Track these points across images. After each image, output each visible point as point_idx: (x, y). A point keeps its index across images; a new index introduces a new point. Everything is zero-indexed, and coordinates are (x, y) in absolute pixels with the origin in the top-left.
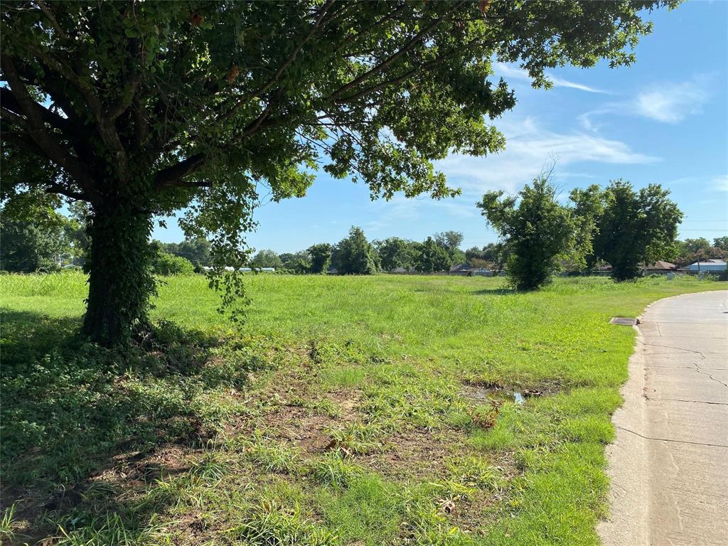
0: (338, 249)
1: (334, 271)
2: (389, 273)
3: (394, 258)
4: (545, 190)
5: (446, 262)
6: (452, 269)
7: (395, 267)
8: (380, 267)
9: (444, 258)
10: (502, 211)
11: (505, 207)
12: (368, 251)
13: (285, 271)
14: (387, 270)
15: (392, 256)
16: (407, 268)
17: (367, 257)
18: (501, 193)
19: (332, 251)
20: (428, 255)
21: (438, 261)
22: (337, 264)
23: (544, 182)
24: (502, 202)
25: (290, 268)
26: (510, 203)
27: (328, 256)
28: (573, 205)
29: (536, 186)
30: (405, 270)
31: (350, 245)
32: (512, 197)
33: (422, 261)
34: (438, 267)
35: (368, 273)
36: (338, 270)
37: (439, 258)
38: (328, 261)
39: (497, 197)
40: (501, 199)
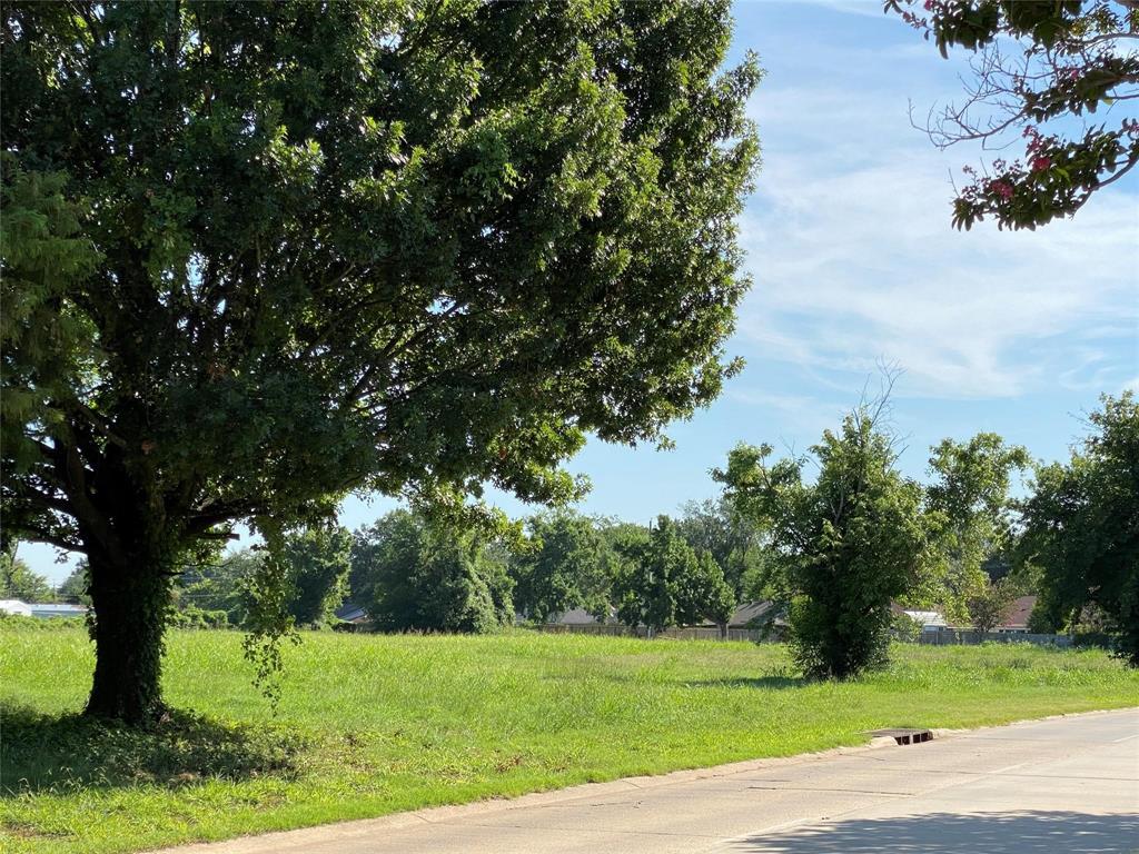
0: (374, 542)
1: (360, 616)
2: (540, 629)
3: (557, 579)
4: (870, 445)
5: (716, 595)
6: (735, 617)
7: (561, 609)
8: (510, 607)
9: (709, 584)
10: (770, 493)
11: (775, 483)
12: (472, 555)
13: (194, 618)
14: (532, 616)
15: (550, 573)
16: (599, 613)
17: (466, 575)
18: (766, 450)
19: (355, 549)
20: (659, 574)
21: (691, 592)
22: (368, 596)
23: (867, 424)
24: (769, 469)
25: (213, 607)
26: (788, 474)
27: (341, 570)
28: (937, 480)
29: (850, 434)
30: (591, 619)
31: (414, 535)
32: (792, 460)
33: (640, 590)
34: (689, 608)
35: (468, 626)
36: (372, 615)
37: (695, 585)
38: (341, 585)
39: (757, 457)
40: (768, 464)
